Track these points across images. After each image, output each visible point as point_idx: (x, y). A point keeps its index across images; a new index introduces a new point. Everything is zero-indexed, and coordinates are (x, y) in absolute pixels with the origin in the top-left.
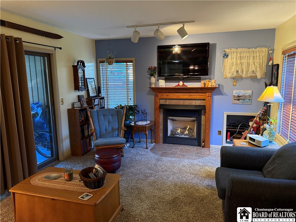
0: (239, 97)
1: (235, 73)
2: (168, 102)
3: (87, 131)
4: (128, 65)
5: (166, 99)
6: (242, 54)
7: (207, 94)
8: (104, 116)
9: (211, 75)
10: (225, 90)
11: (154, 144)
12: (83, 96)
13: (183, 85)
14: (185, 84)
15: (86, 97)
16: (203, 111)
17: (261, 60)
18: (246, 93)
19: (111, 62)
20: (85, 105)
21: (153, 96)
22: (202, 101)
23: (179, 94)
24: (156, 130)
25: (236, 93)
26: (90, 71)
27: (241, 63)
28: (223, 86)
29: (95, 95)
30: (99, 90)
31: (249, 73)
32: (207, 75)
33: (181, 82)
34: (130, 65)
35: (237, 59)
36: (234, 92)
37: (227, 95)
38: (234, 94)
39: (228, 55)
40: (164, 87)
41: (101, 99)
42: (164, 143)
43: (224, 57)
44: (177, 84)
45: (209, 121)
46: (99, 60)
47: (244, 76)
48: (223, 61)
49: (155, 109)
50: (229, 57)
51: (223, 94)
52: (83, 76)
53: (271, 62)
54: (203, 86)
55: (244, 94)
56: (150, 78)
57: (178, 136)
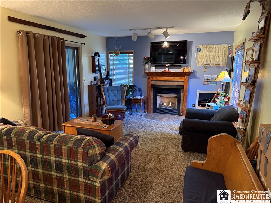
0: (208, 79)
1: (205, 63)
2: (157, 83)
3: (100, 101)
4: (129, 55)
5: (156, 81)
6: (210, 49)
7: (186, 77)
8: (112, 91)
9: (188, 63)
10: (198, 75)
11: (146, 113)
12: (98, 77)
13: (168, 70)
14: (170, 70)
15: (99, 78)
16: (182, 90)
17: (224, 53)
18: (213, 77)
19: (117, 53)
20: (99, 84)
21: (147, 79)
22: (181, 82)
23: (165, 77)
24: (148, 103)
25: (206, 77)
26: (102, 60)
27: (209, 55)
28: (197, 72)
29: (105, 77)
30: (108, 74)
31: (215, 62)
32: (186, 63)
33: (167, 68)
34: (130, 55)
35: (207, 52)
36: (205, 76)
37: (199, 78)
38: (205, 77)
39: (200, 50)
40: (155, 72)
41: (109, 80)
42: (153, 113)
43: (197, 51)
44: (164, 70)
45: (186, 96)
46: (109, 52)
47: (211, 64)
48: (197, 54)
49: (148, 88)
50: (201, 51)
51: (197, 77)
52: (98, 63)
53: (231, 55)
54: (182, 71)
55: (212, 77)
56: (145, 65)
57: (164, 108)
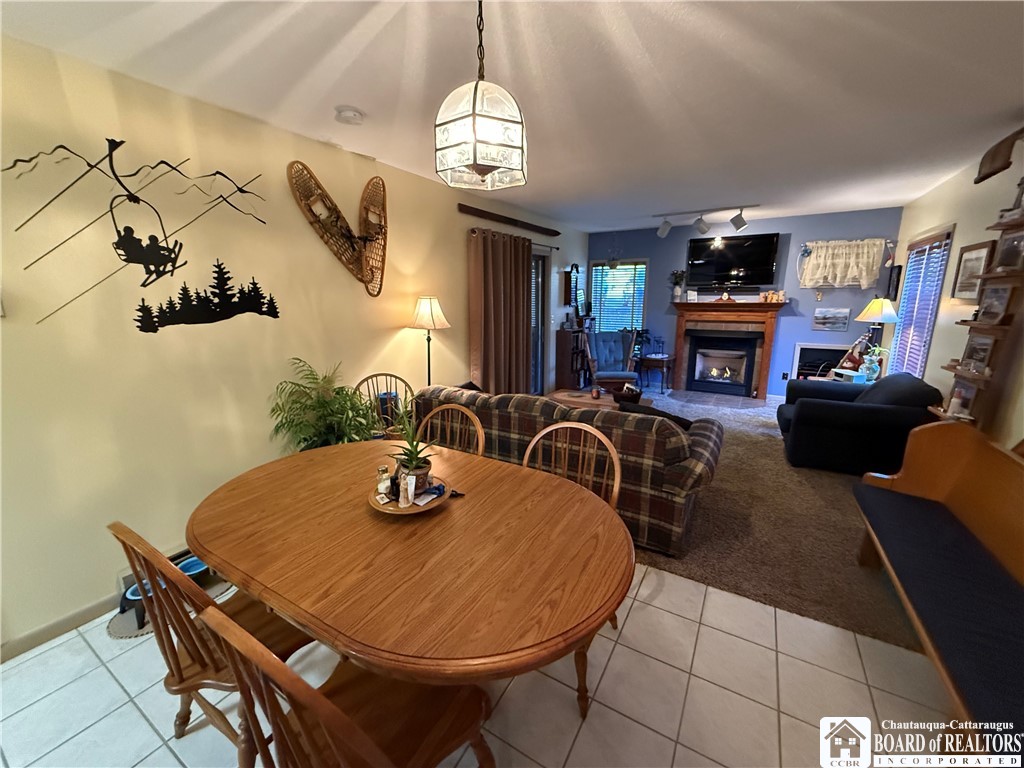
0: (825, 318)
1: (821, 281)
2: (700, 327)
4: (637, 268)
5: (697, 321)
6: (836, 250)
7: (770, 313)
9: (777, 283)
10: (801, 309)
11: (673, 390)
12: (572, 314)
13: (729, 298)
14: (732, 297)
15: (575, 315)
16: (759, 341)
17: (872, 259)
18: (839, 313)
19: (614, 265)
21: (676, 317)
22: (758, 325)
23: (720, 313)
24: (677, 369)
25: (820, 313)
26: (579, 278)
28: (797, 301)
29: (585, 313)
30: (588, 307)
31: (847, 280)
32: (772, 283)
33: (725, 294)
34: (640, 268)
35: (827, 258)
36: (818, 310)
37: (802, 315)
38: (817, 314)
39: (810, 252)
40: (696, 302)
41: (591, 320)
42: (688, 390)
43: (803, 255)
44: (719, 297)
45: (768, 357)
46: (592, 262)
47: (836, 285)
48: (801, 261)
49: (678, 336)
50: (813, 255)
51: (797, 314)
52: (575, 286)
53: (889, 263)
54: (762, 300)
55: (836, 314)
56: (673, 289)
57: (712, 380)
